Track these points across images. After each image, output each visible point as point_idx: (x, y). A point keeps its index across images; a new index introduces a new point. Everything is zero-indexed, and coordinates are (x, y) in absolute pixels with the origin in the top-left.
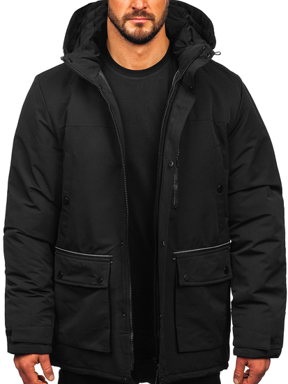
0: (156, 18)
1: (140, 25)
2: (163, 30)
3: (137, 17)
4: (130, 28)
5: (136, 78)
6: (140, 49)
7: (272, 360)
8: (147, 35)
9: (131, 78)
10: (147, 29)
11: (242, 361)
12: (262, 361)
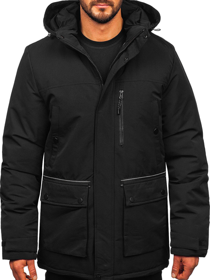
0: (115, 4)
1: (102, 10)
2: (119, 13)
3: (101, 4)
4: (96, 12)
5: (100, 48)
6: (103, 27)
7: (201, 258)
8: (108, 17)
9: (97, 48)
10: (108, 12)
11: (178, 259)
12: (193, 259)
